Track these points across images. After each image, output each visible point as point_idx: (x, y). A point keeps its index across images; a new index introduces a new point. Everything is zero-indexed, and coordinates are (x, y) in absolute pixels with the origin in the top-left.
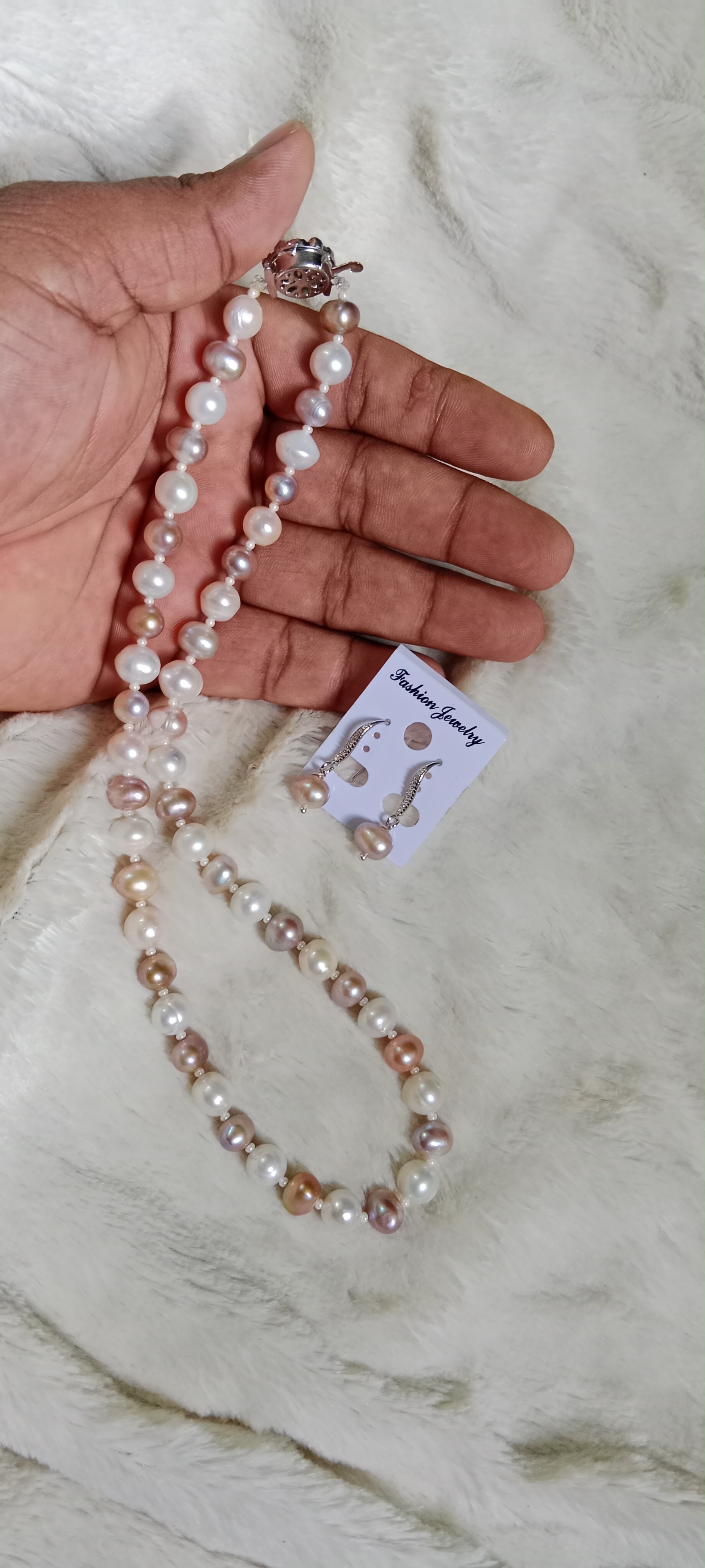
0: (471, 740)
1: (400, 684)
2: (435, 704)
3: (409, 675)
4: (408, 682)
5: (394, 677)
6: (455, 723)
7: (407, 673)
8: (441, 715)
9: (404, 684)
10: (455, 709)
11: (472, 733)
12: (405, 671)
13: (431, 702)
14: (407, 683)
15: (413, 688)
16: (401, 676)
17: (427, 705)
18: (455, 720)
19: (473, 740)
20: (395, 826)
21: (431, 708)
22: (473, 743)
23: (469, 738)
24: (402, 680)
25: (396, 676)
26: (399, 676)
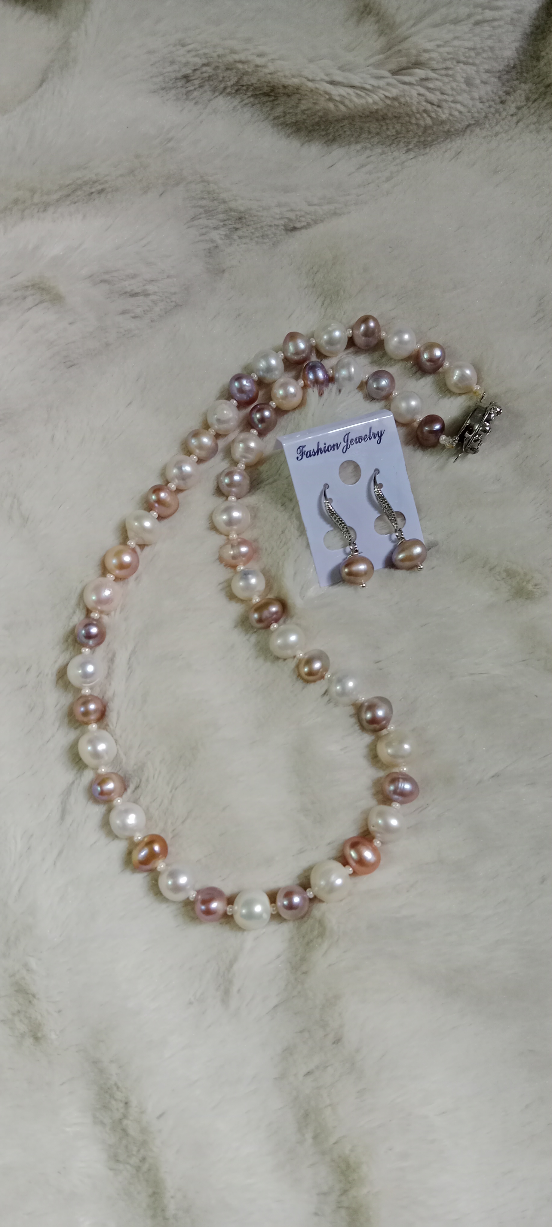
0: (377, 438)
1: (307, 457)
2: (337, 444)
3: (305, 446)
4: (309, 450)
5: (300, 458)
6: (359, 440)
7: (303, 447)
8: (347, 445)
9: (309, 455)
10: (350, 433)
11: (373, 433)
12: (301, 447)
13: (334, 445)
14: (310, 452)
15: (316, 450)
16: (303, 453)
17: (334, 450)
18: (356, 438)
19: (378, 436)
20: (402, 534)
21: (338, 448)
22: (380, 438)
23: (375, 437)
24: (306, 454)
25: (300, 456)
26: (301, 453)
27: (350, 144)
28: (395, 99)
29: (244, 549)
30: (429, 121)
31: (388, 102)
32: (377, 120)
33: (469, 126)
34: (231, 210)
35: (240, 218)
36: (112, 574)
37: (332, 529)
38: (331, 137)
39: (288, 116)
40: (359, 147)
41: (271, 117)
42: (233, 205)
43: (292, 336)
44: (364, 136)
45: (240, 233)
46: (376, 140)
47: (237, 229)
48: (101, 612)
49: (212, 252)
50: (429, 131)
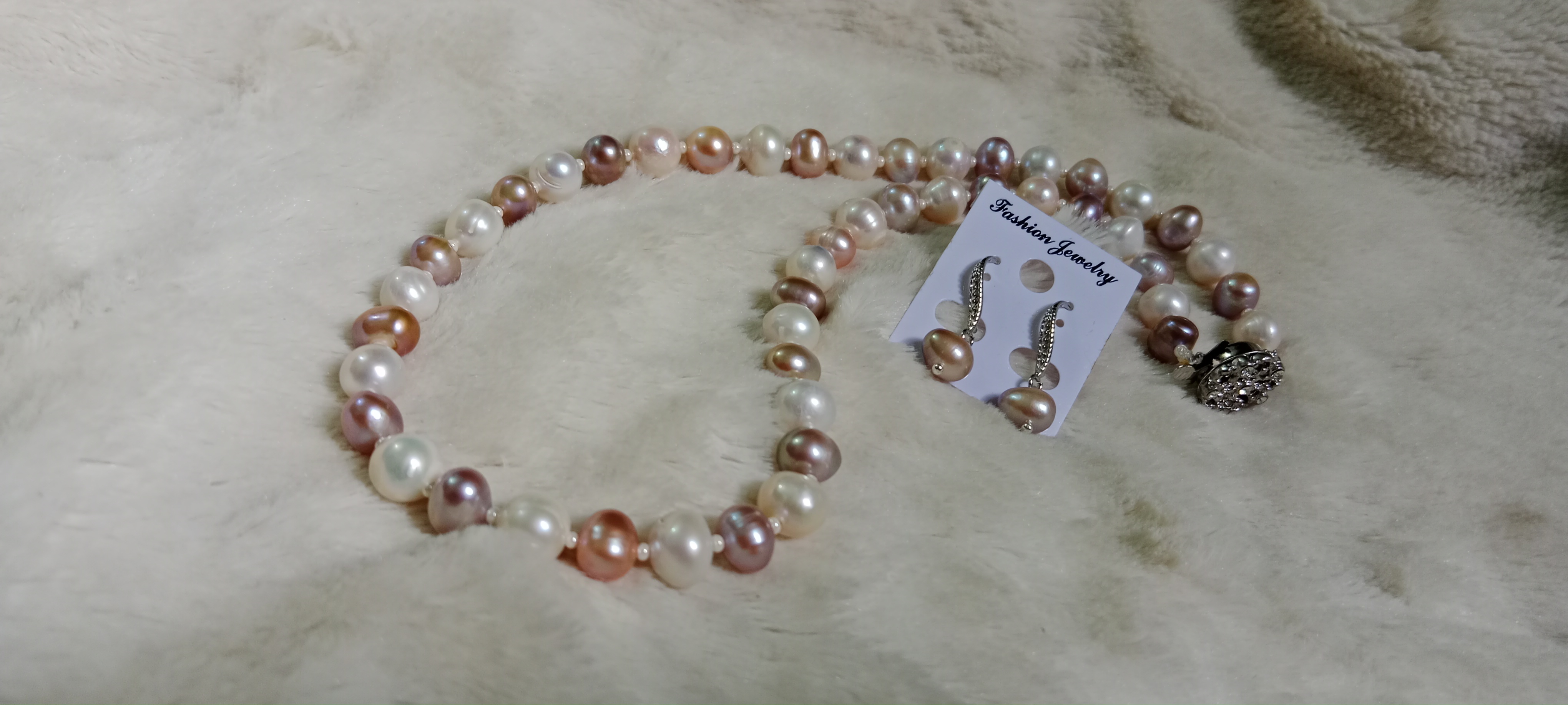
0: (1101, 278)
1: (1003, 215)
2: (1049, 238)
3: (1012, 205)
4: (1012, 213)
5: (995, 208)
6: (1078, 259)
7: (1008, 203)
8: (1059, 250)
9: (1009, 216)
10: (1074, 243)
11: (1101, 270)
12: (1006, 201)
13: (1044, 236)
14: (1012, 215)
15: (1019, 220)
16: (1003, 206)
17: (1040, 239)
18: (1077, 255)
19: (1104, 278)
21: (1046, 242)
22: (1105, 282)
23: (1099, 275)
24: (1005, 211)
25: (997, 207)
26: (1000, 206)
27: (1305, 98)
28: (1387, 66)
29: (843, 244)
30: (1411, 124)
31: (1378, 64)
32: (1353, 87)
33: (1456, 173)
34: (1131, 38)
35: (1133, 55)
36: (687, 146)
37: (960, 302)
38: (1290, 77)
39: (1258, 24)
40: (1314, 107)
41: (1240, 15)
42: (1137, 32)
43: (1092, 163)
44: (1327, 99)
45: (1121, 71)
46: (1338, 112)
47: (1120, 65)
48: (637, 157)
49: (1077, 65)
50: (1405, 140)
